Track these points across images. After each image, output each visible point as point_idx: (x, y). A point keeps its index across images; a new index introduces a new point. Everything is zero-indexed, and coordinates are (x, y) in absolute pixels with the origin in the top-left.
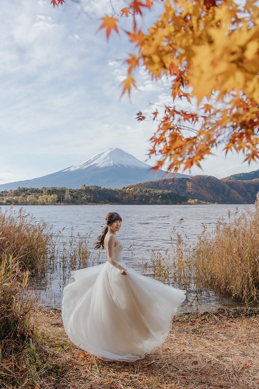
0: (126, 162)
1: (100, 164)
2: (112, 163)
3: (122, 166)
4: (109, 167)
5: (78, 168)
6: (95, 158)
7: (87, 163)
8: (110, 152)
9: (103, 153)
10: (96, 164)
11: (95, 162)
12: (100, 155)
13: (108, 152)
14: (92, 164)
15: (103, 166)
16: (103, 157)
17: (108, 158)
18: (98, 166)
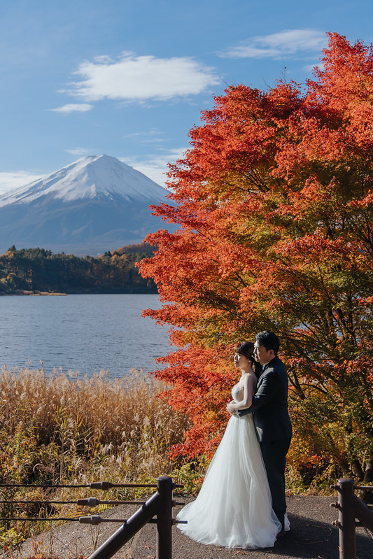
0: (126, 188)
1: (66, 190)
2: (93, 189)
3: (117, 197)
4: (87, 199)
5: (11, 201)
6: (54, 180)
7: (34, 190)
8: (89, 166)
9: (71, 167)
10: (55, 192)
11: (52, 188)
12: (65, 172)
13: (85, 165)
14: (46, 192)
15: (72, 196)
16: (72, 174)
17: (84, 179)
18: (59, 196)
